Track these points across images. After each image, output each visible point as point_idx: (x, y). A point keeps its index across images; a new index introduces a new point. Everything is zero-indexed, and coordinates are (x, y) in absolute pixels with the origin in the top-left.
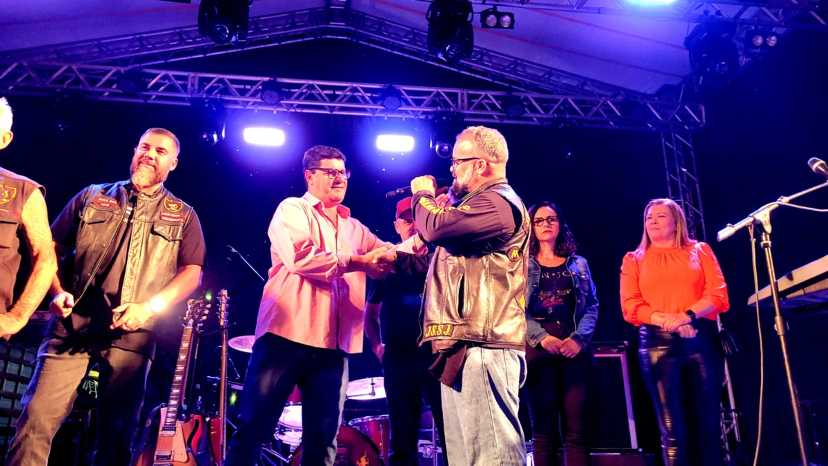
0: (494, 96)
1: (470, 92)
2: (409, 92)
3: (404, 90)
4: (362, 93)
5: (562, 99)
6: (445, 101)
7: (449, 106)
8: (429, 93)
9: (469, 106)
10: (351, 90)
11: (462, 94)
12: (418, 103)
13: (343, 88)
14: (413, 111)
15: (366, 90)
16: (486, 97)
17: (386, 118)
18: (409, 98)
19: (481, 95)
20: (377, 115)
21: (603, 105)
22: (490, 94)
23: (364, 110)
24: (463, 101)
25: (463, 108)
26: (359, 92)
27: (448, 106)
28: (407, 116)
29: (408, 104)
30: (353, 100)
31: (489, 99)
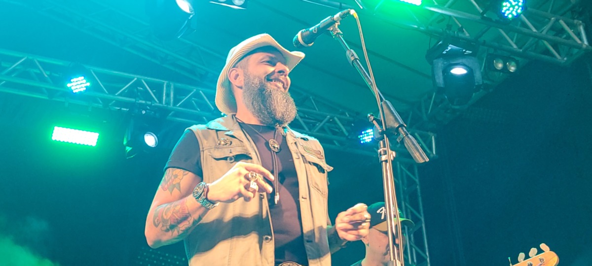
7: (151, 99)
11: (168, 86)
15: (45, 66)
17: (67, 104)
20: (54, 99)
21: (328, 121)
23: (38, 90)
24: (168, 95)
25: (168, 103)
26: (36, 67)
28: (96, 105)
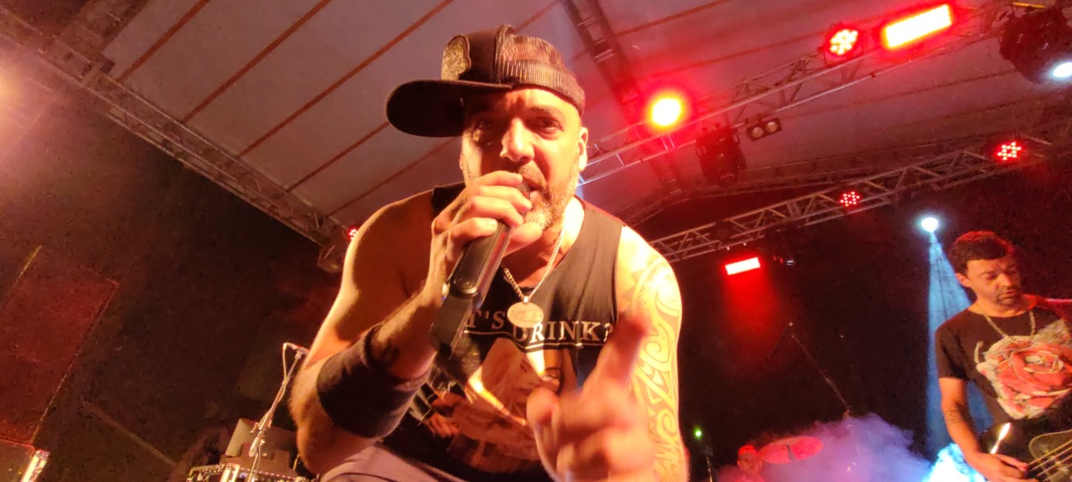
0: (826, 194)
1: (798, 199)
2: (740, 221)
3: (736, 220)
4: (699, 236)
5: (904, 170)
6: (778, 217)
8: (758, 215)
9: (803, 211)
10: (688, 237)
12: (752, 227)
13: (682, 237)
14: (751, 234)
16: (818, 198)
18: (742, 226)
19: (809, 199)
22: (820, 194)
27: (781, 218)
29: (743, 230)
30: (696, 242)
31: (822, 199)
